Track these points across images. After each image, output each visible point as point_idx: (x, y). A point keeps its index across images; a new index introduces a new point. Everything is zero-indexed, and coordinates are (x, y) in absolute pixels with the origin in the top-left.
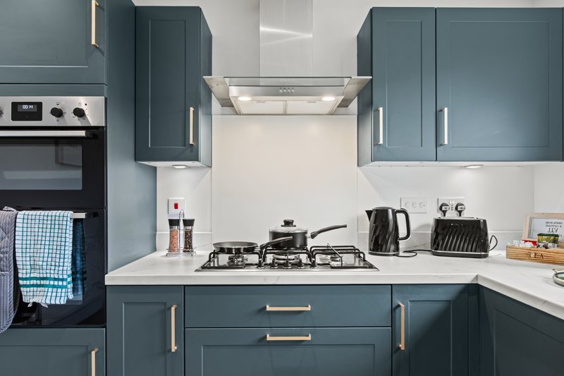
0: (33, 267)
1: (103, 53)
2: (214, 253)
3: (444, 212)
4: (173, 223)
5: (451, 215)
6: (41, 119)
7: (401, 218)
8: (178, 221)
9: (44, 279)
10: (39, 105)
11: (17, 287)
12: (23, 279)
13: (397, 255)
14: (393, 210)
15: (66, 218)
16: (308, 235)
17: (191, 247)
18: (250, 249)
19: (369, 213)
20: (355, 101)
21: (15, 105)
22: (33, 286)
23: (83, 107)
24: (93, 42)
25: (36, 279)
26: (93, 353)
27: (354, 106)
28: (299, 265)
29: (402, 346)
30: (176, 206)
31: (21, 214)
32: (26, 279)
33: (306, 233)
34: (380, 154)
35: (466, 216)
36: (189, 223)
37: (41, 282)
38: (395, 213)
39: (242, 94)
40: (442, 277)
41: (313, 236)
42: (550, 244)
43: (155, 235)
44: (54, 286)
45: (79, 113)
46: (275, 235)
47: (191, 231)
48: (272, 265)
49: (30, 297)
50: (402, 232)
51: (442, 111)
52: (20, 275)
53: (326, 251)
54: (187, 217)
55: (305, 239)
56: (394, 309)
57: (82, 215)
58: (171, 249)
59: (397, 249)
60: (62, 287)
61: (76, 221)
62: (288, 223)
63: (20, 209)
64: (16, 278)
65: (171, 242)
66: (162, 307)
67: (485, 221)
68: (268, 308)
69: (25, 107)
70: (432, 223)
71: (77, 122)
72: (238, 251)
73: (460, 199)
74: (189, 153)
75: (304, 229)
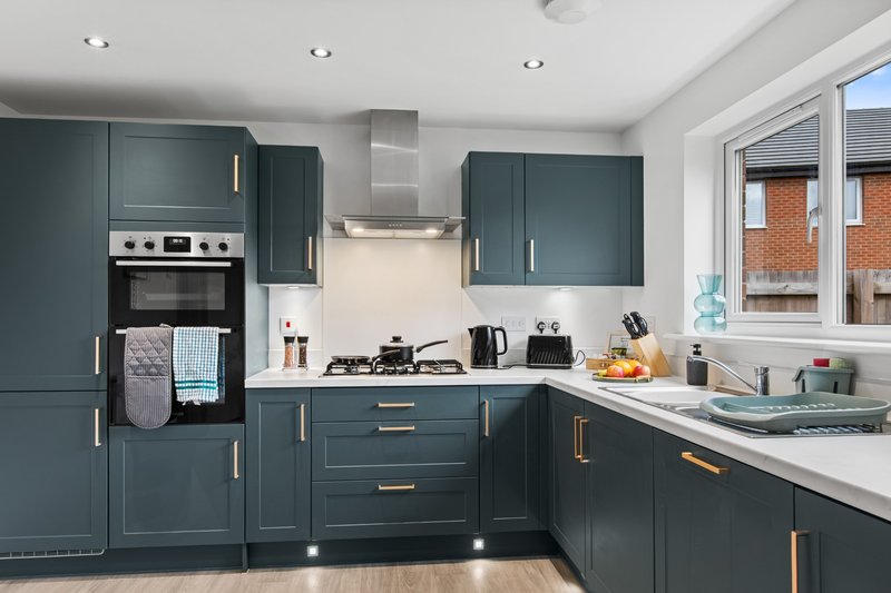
0: (187, 373)
1: (242, 197)
2: (332, 363)
3: (542, 330)
4: (288, 340)
5: (548, 332)
6: (189, 251)
7: (499, 335)
8: (293, 338)
9: (198, 382)
10: (188, 240)
11: (174, 389)
12: (179, 382)
13: (496, 368)
14: (492, 328)
15: (214, 332)
16: (414, 349)
17: (305, 362)
18: (363, 361)
19: (471, 331)
20: (460, 227)
21: (167, 240)
22: (188, 387)
23: (226, 242)
24: (236, 190)
25: (191, 382)
26: (236, 443)
27: (458, 231)
28: (405, 372)
29: (487, 434)
30: (288, 325)
31: (177, 330)
32: (182, 382)
33: (412, 347)
34: (476, 278)
35: (561, 333)
36: (303, 340)
37: (196, 384)
38: (494, 330)
39: (354, 226)
40: (518, 379)
41: (419, 350)
42: (618, 356)
43: (268, 353)
44: (207, 387)
45: (223, 247)
46: (384, 349)
47: (305, 348)
48: (382, 373)
49: (184, 396)
50: (500, 348)
51: (530, 242)
52: (176, 380)
53: (430, 363)
54: (301, 335)
55: (411, 353)
56: (481, 405)
57: (228, 331)
58: (287, 364)
59: (495, 363)
60: (210, 388)
61: (221, 335)
62: (396, 339)
63: (174, 326)
64: (173, 382)
65: (286, 358)
66: (291, 406)
67: (569, 338)
68: (380, 405)
69: (175, 241)
70: (527, 339)
71: (220, 254)
72: (353, 361)
73: (555, 318)
74: (308, 276)
75: (410, 344)
